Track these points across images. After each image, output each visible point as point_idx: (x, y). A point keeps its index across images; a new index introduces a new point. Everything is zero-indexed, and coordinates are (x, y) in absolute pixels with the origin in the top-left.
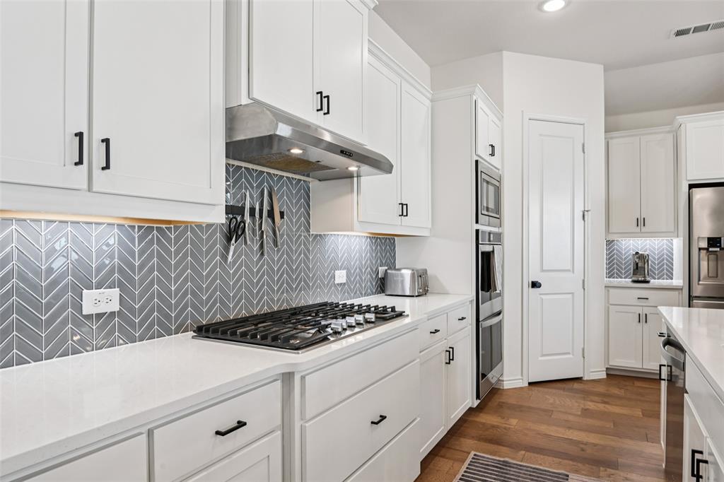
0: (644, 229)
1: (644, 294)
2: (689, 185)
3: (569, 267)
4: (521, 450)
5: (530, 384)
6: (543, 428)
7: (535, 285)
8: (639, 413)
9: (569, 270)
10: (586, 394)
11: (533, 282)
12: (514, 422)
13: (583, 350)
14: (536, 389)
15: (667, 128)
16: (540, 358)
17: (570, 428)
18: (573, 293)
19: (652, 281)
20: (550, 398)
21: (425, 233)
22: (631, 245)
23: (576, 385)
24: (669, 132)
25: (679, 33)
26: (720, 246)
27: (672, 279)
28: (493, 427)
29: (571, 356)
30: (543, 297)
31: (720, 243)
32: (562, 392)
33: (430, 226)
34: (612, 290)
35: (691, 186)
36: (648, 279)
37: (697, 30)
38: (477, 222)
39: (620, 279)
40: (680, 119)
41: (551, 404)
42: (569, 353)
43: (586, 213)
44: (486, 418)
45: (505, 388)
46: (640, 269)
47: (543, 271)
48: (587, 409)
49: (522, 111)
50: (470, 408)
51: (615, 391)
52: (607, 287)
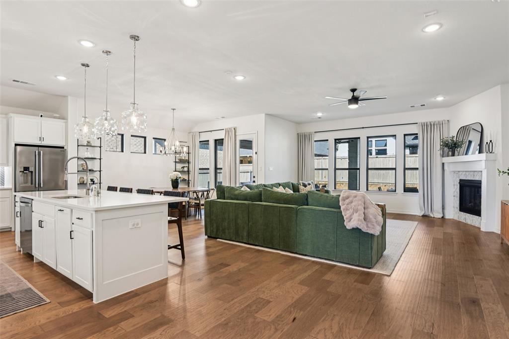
15: (4, 116)
24: (5, 118)
25: (14, 81)
26: (29, 171)
27: (4, 185)
31: (29, 169)
35: (16, 145)
37: (23, 82)
40: (12, 115)
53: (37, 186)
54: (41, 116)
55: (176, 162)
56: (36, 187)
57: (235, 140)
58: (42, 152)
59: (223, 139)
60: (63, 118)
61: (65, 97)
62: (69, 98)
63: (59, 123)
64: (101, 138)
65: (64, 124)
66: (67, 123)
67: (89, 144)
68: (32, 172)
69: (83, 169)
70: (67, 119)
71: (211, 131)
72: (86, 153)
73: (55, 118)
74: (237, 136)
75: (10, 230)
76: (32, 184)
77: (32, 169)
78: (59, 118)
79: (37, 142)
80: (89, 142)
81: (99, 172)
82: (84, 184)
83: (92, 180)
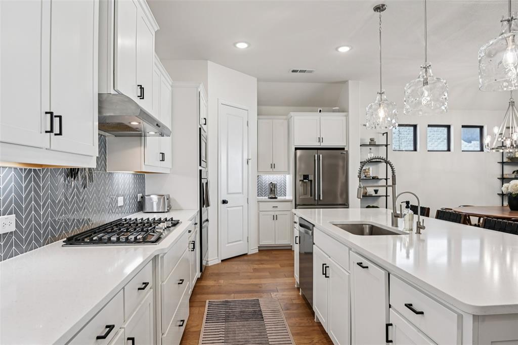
0: (274, 170)
1: (276, 204)
3: (241, 191)
4: (231, 294)
5: (222, 261)
6: (238, 281)
7: (224, 202)
8: (278, 266)
9: (241, 193)
10: (253, 261)
11: (223, 201)
12: (222, 281)
13: (248, 238)
14: (226, 263)
15: (285, 117)
16: (227, 245)
17: (250, 279)
18: (242, 206)
19: (278, 198)
20: (235, 266)
21: (168, 172)
22: (268, 178)
23: (245, 258)
24: (286, 119)
25: (294, 71)
26: (308, 179)
27: (285, 196)
28: (212, 286)
29: (242, 242)
30: (228, 209)
31: (308, 177)
32: (239, 262)
33: (171, 167)
34: (260, 203)
35: (296, 149)
36: (277, 196)
37: (301, 71)
38: (200, 165)
39: (262, 197)
40: (292, 114)
41: (237, 269)
42: (240, 241)
43: (249, 161)
44: (209, 283)
45: (209, 265)
46: (272, 191)
47: (228, 194)
48: (255, 269)
49: (218, 99)
50: (198, 278)
51: (265, 258)
52: (258, 202)
53: (317, 199)
54: (320, 111)
55: (503, 163)
56: (315, 200)
58: (321, 156)
60: (344, 110)
61: (345, 82)
62: (350, 82)
63: (338, 118)
64: (387, 133)
65: (344, 118)
66: (347, 116)
67: (373, 143)
68: (311, 181)
69: (365, 176)
70: (348, 112)
72: (369, 155)
73: (334, 111)
75: (290, 248)
76: (311, 196)
77: (311, 177)
78: (339, 111)
79: (316, 144)
80: (372, 140)
81: (385, 181)
82: (366, 196)
83: (376, 191)
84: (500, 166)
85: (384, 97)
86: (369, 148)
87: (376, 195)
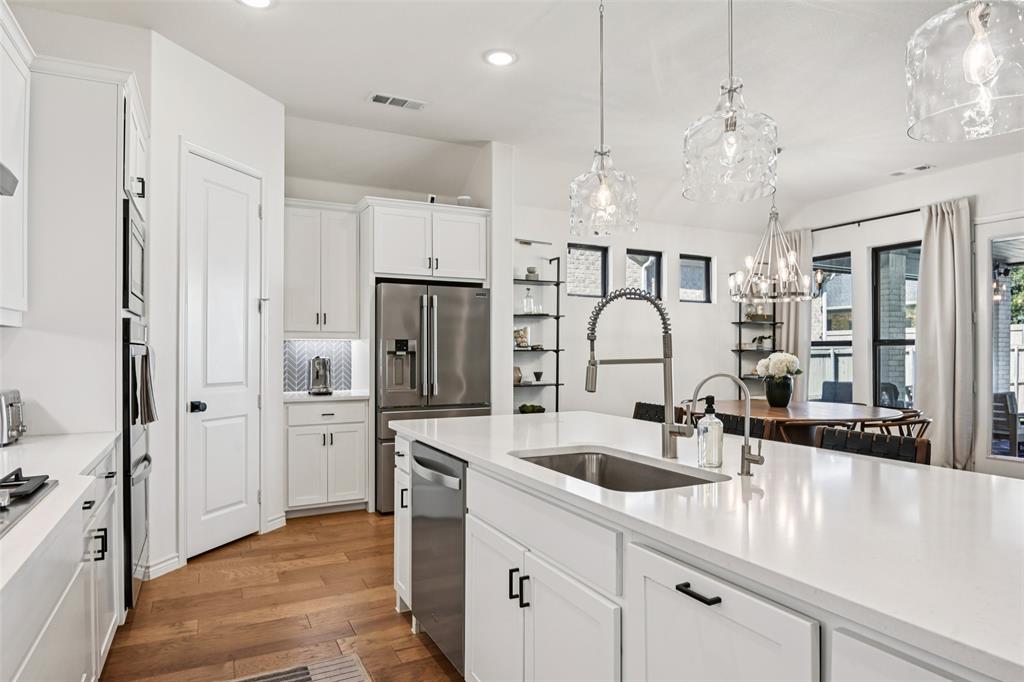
0: (324, 328)
1: (329, 408)
2: (377, 279)
3: (241, 379)
4: (225, 661)
5: (190, 560)
6: (240, 618)
7: (196, 407)
8: (343, 558)
9: (241, 383)
10: (275, 553)
11: (192, 403)
12: (192, 625)
13: (259, 493)
14: (199, 565)
15: (350, 207)
16: (203, 518)
17: (275, 604)
18: (246, 416)
19: (334, 392)
20: (229, 573)
21: (15, 320)
22: (310, 348)
23: (254, 545)
24: (352, 212)
25: (378, 99)
26: (406, 350)
27: (350, 388)
28: (164, 644)
29: (244, 505)
30: (208, 424)
31: (407, 345)
32: (239, 559)
33: (26, 309)
34: (291, 407)
35: (379, 281)
36: (330, 390)
37: (395, 102)
38: (126, 305)
39: (292, 393)
40: (369, 199)
41: (235, 580)
42: (241, 502)
43: (262, 302)
44: (153, 634)
45: (153, 577)
46: (320, 377)
47: (207, 385)
48: (284, 573)
49: (180, 137)
50: (119, 627)
51: (304, 539)
52: (285, 403)
53: (425, 393)
54: (433, 200)
55: (740, 324)
56: (422, 395)
57: (973, 242)
58: (435, 298)
59: (918, 243)
60: (481, 203)
61: (482, 144)
62: (495, 145)
63: (471, 217)
64: (558, 259)
65: (483, 219)
66: (488, 216)
67: (532, 277)
68: (413, 354)
69: (518, 345)
70: (489, 207)
71: (859, 222)
72: (525, 301)
73: (460, 203)
74: (979, 228)
75: (362, 507)
76: (413, 386)
77: (413, 344)
78: (470, 204)
79: (423, 272)
80: (531, 271)
81: (555, 354)
82: (520, 386)
83: (538, 376)
84: (735, 329)
85: (609, 162)
86: (526, 287)
87: (538, 383)
